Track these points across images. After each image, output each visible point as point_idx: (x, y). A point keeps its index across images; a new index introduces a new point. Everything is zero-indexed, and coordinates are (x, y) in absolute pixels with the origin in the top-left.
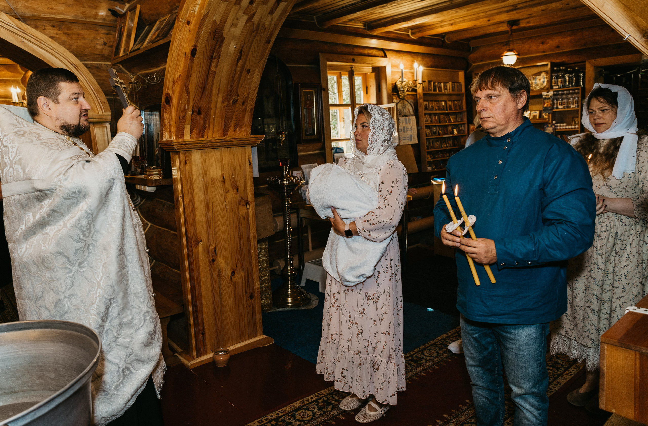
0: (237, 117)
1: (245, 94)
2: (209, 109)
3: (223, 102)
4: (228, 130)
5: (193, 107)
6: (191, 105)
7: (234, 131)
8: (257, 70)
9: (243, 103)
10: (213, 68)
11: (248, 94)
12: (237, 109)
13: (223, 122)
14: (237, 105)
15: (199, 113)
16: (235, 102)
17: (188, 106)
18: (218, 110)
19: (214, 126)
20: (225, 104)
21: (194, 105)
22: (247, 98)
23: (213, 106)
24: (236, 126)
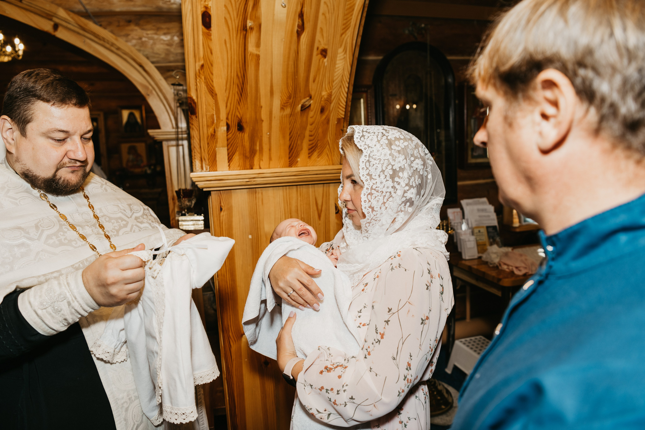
0: (312, 133)
1: (324, 93)
2: (258, 121)
3: (283, 108)
4: (297, 156)
5: (227, 119)
6: (223, 116)
7: (309, 157)
8: (340, 50)
9: (322, 110)
10: (251, 48)
11: (330, 95)
12: (310, 120)
13: (288, 143)
14: (311, 114)
15: (241, 128)
16: (305, 108)
17: (218, 117)
18: (276, 123)
19: (270, 150)
20: (288, 111)
21: (228, 114)
22: (329, 100)
23: (264, 115)
24: (312, 150)
